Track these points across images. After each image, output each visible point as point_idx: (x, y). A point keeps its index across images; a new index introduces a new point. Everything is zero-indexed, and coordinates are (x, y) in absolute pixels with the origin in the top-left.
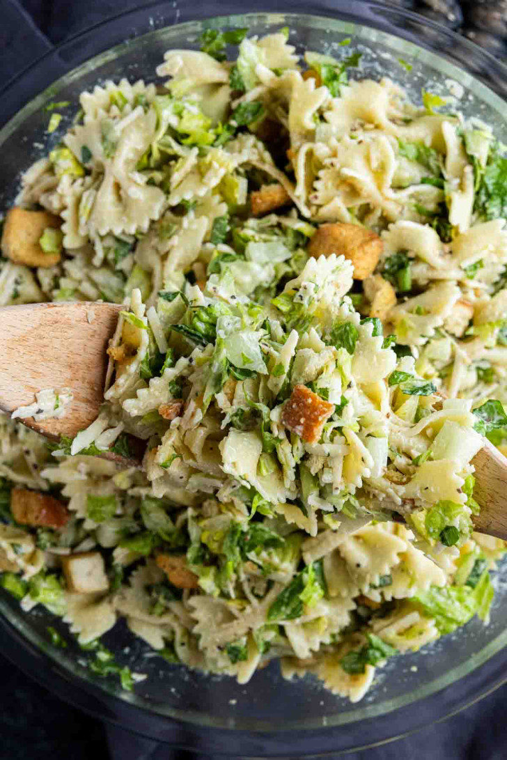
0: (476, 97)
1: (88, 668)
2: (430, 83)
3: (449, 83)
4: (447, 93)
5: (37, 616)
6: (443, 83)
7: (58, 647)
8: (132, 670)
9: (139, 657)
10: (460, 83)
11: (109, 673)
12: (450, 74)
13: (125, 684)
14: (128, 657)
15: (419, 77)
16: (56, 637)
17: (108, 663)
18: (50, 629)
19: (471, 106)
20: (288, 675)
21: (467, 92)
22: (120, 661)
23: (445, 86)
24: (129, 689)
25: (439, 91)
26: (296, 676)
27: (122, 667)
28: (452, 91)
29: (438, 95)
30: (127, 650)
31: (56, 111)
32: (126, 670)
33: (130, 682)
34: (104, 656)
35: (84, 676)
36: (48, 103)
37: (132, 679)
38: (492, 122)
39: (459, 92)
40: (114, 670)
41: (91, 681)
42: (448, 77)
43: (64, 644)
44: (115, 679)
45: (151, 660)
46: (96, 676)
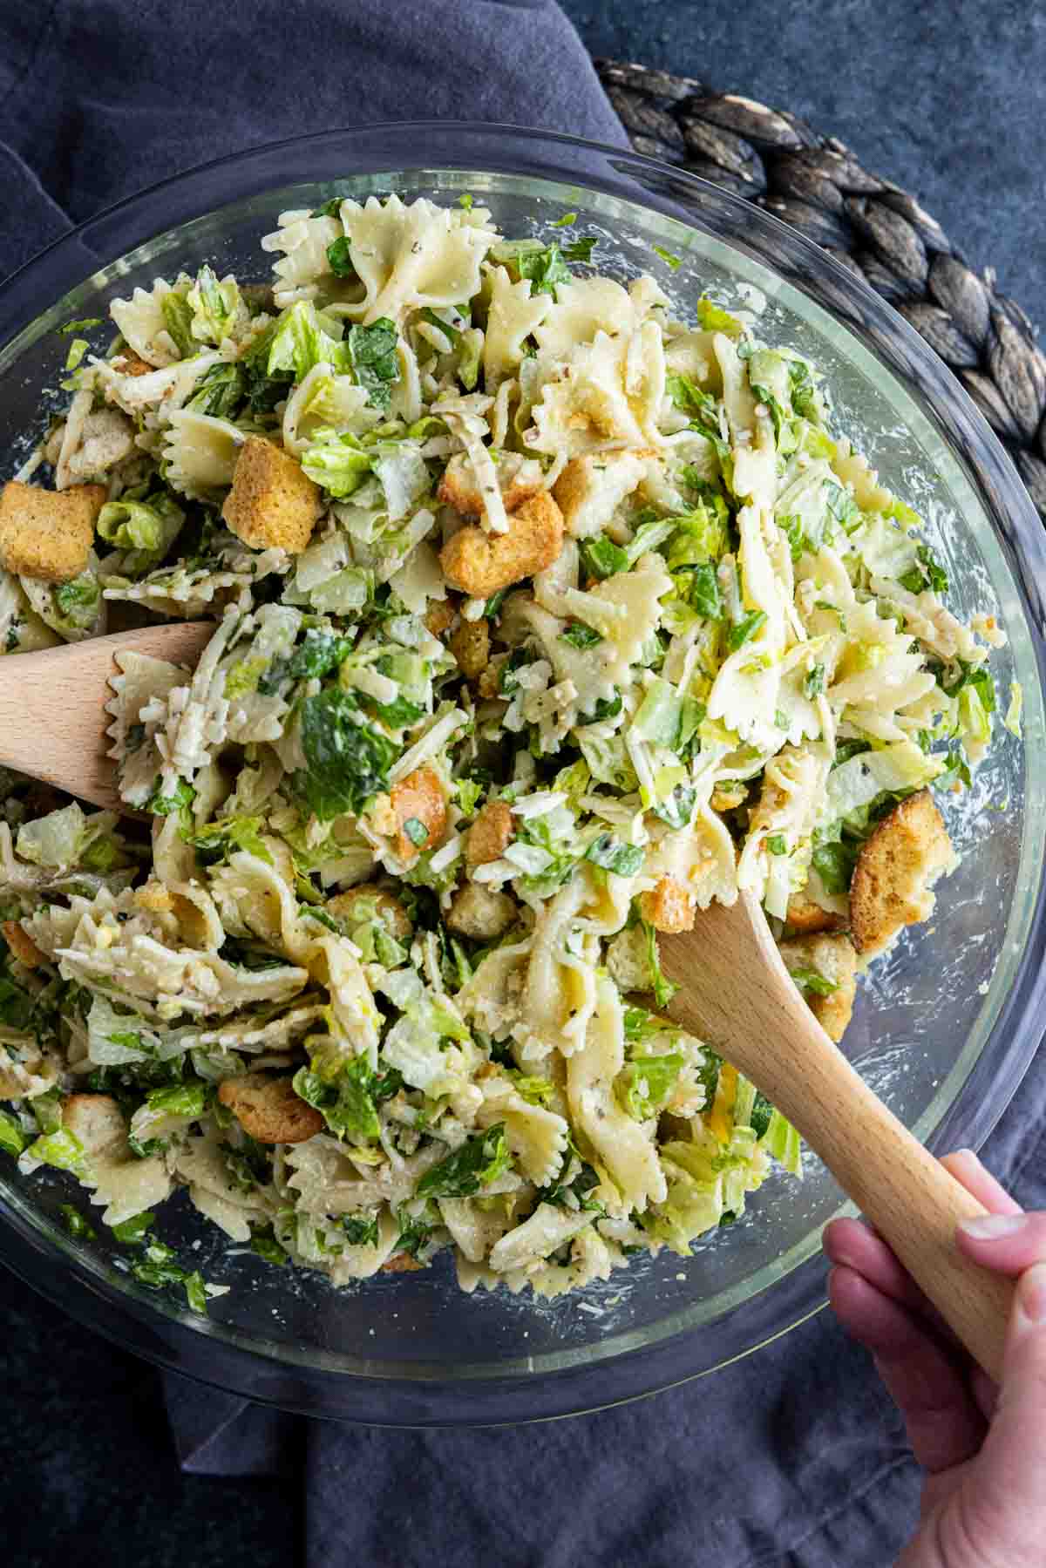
0: (786, 310)
1: (130, 1275)
2: (711, 288)
3: (742, 288)
4: (739, 305)
5: (44, 1186)
6: (732, 288)
7: (82, 1239)
8: (207, 1279)
9: (219, 1255)
10: (761, 289)
11: (169, 1282)
12: (745, 275)
13: (195, 1300)
14: (197, 1255)
15: (692, 280)
16: (76, 1221)
17: (165, 1267)
18: (68, 1208)
19: (782, 328)
20: (468, 1285)
21: (773, 304)
22: (185, 1262)
23: (736, 293)
24: (199, 1308)
25: (726, 303)
26: (480, 1288)
27: (188, 1273)
28: (748, 302)
29: (724, 308)
30: (197, 1244)
31: (80, 334)
32: (196, 1277)
33: (202, 1298)
34: (157, 1254)
35: (125, 1288)
36: (65, 320)
37: (205, 1293)
38: (816, 355)
39: (759, 303)
40: (175, 1278)
41: (135, 1294)
42: (740, 279)
43: (91, 1234)
44: (176, 1293)
45: (238, 1261)
46: (142, 1286)
